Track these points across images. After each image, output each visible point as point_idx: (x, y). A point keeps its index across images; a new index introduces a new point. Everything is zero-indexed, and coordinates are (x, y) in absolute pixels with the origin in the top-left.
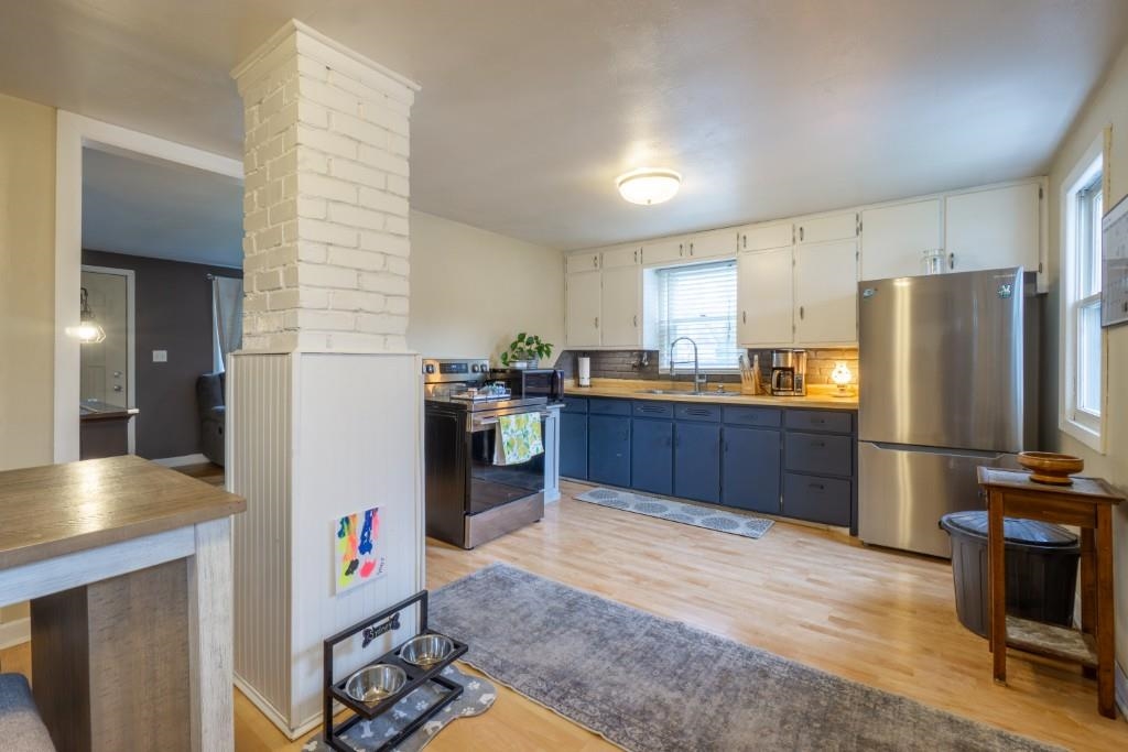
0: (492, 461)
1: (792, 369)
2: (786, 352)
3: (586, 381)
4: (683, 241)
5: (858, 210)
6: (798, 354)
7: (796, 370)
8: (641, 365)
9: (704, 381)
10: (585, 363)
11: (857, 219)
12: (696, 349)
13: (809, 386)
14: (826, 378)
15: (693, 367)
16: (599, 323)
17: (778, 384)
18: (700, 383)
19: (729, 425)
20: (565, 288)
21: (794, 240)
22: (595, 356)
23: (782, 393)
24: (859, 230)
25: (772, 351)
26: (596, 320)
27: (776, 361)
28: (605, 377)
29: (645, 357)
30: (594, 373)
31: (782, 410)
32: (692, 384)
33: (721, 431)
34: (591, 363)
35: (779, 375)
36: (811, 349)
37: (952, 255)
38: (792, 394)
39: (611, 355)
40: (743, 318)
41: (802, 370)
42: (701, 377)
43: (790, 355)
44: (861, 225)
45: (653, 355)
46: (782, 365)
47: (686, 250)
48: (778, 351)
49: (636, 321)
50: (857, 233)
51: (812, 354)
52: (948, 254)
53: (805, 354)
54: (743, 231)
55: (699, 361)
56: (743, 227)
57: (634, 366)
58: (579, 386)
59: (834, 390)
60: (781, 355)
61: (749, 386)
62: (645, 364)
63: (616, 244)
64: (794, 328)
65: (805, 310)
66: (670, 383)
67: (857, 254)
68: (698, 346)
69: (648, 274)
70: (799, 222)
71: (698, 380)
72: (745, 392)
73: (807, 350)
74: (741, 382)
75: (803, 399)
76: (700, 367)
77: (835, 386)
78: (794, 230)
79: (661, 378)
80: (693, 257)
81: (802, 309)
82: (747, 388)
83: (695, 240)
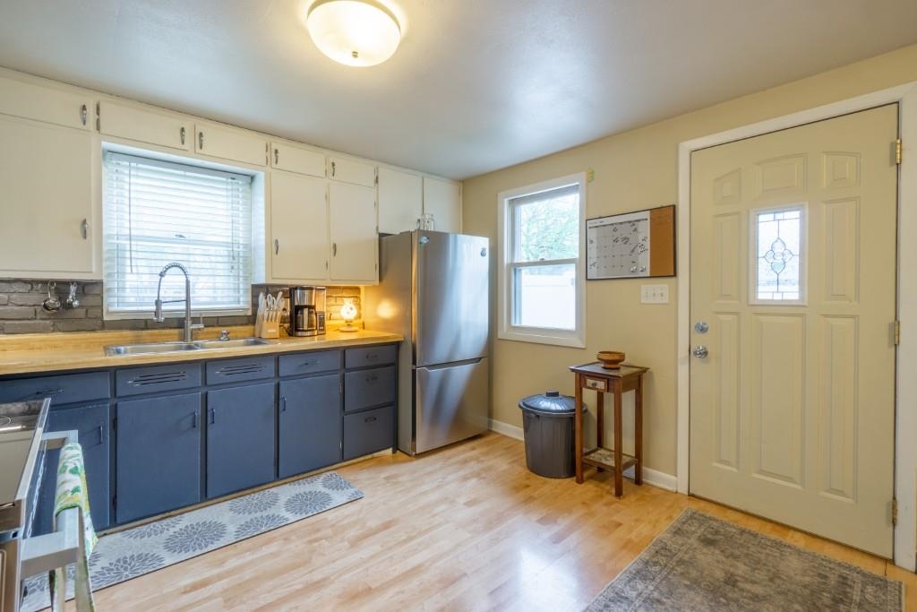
1: (314, 307)
2: (311, 289)
4: (187, 123)
5: (375, 164)
6: (319, 292)
7: (317, 308)
8: (64, 305)
9: (199, 326)
11: (375, 172)
12: (188, 282)
18: (193, 331)
21: (326, 173)
24: (376, 182)
25: (294, 287)
27: (300, 299)
29: (73, 292)
31: (344, 351)
32: (182, 332)
33: (278, 386)
38: (316, 332)
40: (275, 248)
41: (323, 308)
42: (195, 320)
43: (314, 292)
46: (306, 303)
48: (302, 288)
50: (375, 185)
53: (325, 292)
54: (277, 144)
55: (193, 300)
56: (274, 139)
60: (307, 292)
62: (74, 304)
64: (327, 264)
65: (338, 247)
67: (375, 204)
70: (332, 157)
71: (191, 326)
76: (192, 307)
78: (326, 163)
79: (105, 326)
80: (201, 151)
81: (335, 246)
82: (269, 331)
83: (209, 129)
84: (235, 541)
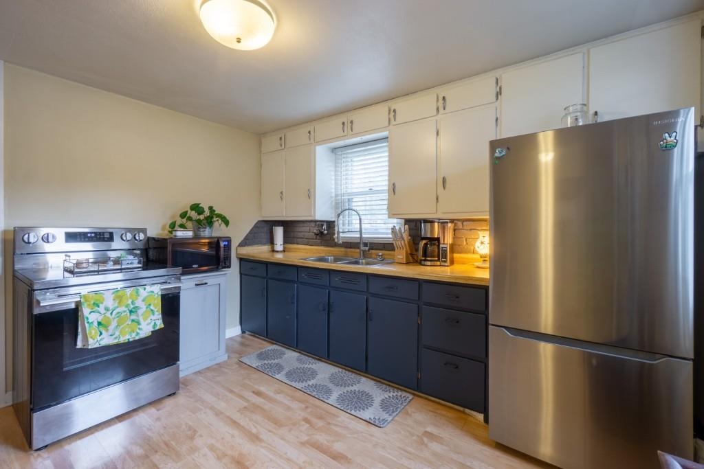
0: (76, 344)
1: (438, 239)
2: (432, 222)
3: (279, 247)
4: (344, 118)
5: (498, 73)
6: (443, 224)
7: (442, 241)
8: (321, 233)
9: (367, 249)
10: (279, 232)
11: (497, 83)
12: (360, 219)
13: (455, 255)
14: (472, 248)
15: (358, 236)
16: (284, 196)
17: (425, 254)
18: (364, 251)
19: (374, 295)
20: (260, 165)
21: (438, 109)
22: (288, 225)
23: (429, 263)
24: (499, 94)
25: (420, 221)
26: (282, 193)
27: (425, 231)
28: (297, 244)
29: (325, 227)
30: (287, 240)
31: (420, 283)
32: (358, 250)
33: (367, 300)
34: (285, 232)
35: (426, 245)
36: (458, 220)
37: (596, 113)
38: (438, 263)
39: (301, 225)
40: (393, 189)
41: (448, 239)
42: (365, 245)
43: (436, 224)
44: (500, 88)
45: (331, 225)
46: (429, 236)
47: (348, 126)
48: (426, 221)
49: (310, 195)
50: (497, 98)
51: (459, 224)
52: (592, 112)
53: (449, 225)
54: (395, 105)
55: (363, 231)
56: (394, 101)
57: (316, 234)
58: (273, 251)
59: (476, 260)
60: (429, 225)
61: (401, 255)
62: (325, 233)
63: (294, 125)
64: (437, 199)
65: (447, 180)
66: (343, 249)
67: (497, 120)
68: (363, 217)
69: (321, 152)
70: (442, 91)
71: (363, 248)
72: (396, 261)
73: (452, 221)
74: (394, 250)
75: (448, 269)
76: (364, 236)
77: (478, 256)
78: (438, 101)
79: (336, 245)
80: (352, 133)
81: (444, 179)
82: (399, 257)
83: (355, 116)
84: (300, 388)
